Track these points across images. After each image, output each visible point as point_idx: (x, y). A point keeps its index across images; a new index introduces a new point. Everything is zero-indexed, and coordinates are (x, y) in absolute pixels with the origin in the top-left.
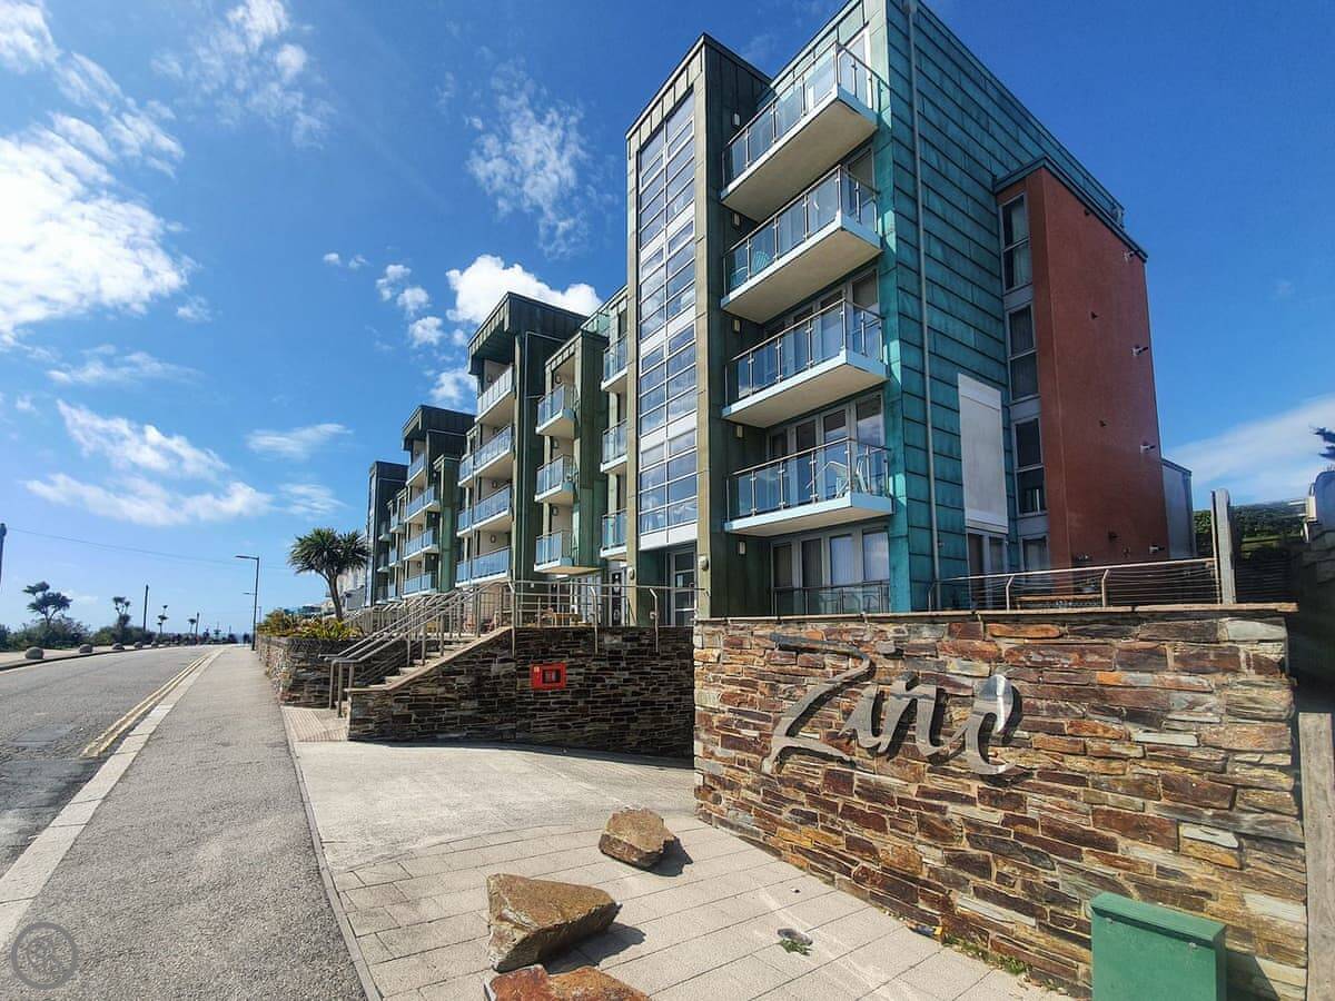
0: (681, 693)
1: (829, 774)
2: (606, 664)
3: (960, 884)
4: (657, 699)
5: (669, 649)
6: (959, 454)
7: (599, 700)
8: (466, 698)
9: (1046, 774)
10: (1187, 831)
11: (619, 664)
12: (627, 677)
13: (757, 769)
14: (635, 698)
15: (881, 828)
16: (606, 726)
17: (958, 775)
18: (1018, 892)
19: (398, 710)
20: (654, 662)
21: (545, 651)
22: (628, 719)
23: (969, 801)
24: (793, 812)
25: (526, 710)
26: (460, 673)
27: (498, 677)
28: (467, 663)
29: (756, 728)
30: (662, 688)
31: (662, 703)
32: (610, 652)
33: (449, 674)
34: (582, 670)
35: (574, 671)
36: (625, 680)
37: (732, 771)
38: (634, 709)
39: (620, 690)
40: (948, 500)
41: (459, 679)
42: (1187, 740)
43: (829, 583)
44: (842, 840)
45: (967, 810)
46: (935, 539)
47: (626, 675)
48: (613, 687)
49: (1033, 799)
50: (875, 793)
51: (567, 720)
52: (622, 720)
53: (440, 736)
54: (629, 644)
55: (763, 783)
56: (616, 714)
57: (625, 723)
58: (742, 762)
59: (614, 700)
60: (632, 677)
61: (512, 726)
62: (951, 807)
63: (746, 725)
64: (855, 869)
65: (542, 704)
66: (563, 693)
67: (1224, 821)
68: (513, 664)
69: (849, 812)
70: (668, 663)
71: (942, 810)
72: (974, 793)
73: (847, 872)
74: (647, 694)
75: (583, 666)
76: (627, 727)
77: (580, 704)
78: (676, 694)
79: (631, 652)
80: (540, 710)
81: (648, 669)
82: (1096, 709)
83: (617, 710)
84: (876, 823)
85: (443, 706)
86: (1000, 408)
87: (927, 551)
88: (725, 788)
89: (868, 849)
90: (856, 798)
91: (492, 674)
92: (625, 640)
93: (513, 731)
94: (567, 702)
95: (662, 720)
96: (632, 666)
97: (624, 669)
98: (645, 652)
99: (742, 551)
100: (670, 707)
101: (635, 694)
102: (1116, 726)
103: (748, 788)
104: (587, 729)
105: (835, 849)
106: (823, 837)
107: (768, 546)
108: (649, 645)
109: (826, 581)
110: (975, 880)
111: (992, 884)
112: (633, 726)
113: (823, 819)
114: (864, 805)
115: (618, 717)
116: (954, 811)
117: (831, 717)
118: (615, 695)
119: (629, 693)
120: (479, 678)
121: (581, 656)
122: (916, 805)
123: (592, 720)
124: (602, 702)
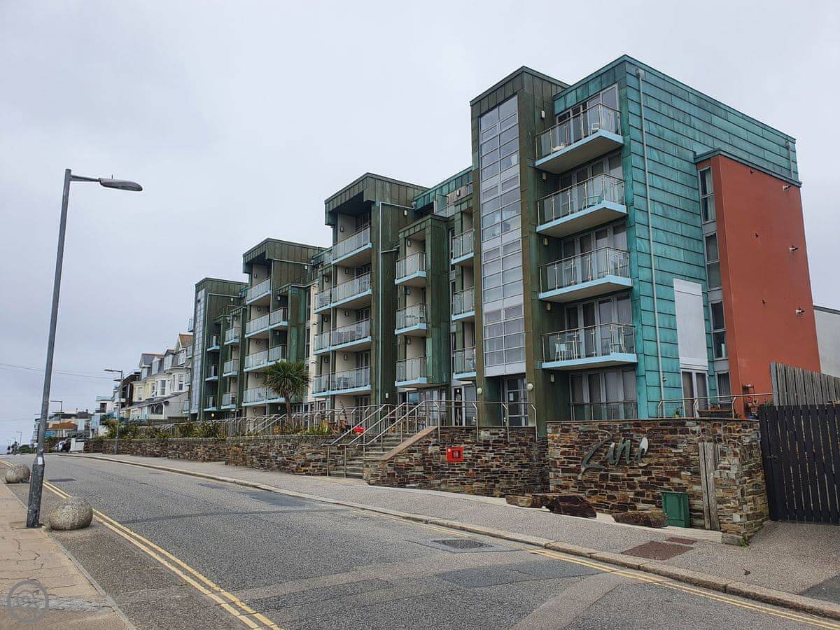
0: (522, 467)
1: (601, 475)
2: (482, 448)
3: (638, 501)
4: (509, 470)
5: (514, 440)
6: (675, 325)
7: (480, 469)
8: (418, 465)
9: (656, 464)
10: (683, 473)
11: (488, 448)
12: (493, 456)
13: (575, 478)
14: (497, 469)
15: (617, 490)
16: (483, 485)
17: (636, 468)
18: (650, 499)
19: (390, 470)
20: (506, 448)
21: (453, 440)
22: (495, 481)
23: (640, 475)
24: (590, 492)
25: (445, 473)
26: (415, 451)
27: (431, 454)
28: (418, 446)
29: (575, 463)
30: (511, 463)
31: (512, 473)
32: (484, 441)
33: (410, 452)
34: (471, 451)
35: (466, 452)
36: (492, 458)
37: (566, 482)
38: (497, 476)
39: (489, 464)
40: (669, 353)
41: (415, 454)
42: (681, 451)
43: (605, 401)
44: (606, 497)
45: (639, 478)
46: (662, 377)
47: (492, 455)
48: (486, 462)
49: (654, 471)
50: (615, 479)
51: (465, 480)
52: (491, 482)
53: (407, 485)
54: (493, 436)
55: (578, 483)
56: (488, 478)
57: (493, 483)
58: (570, 477)
59: (487, 470)
60: (495, 456)
61: (439, 482)
62: (635, 478)
63: (571, 463)
64: (610, 506)
65: (452, 470)
66: (462, 464)
67: (688, 470)
68: (438, 447)
69: (608, 487)
70: (514, 448)
71: (633, 480)
72: (641, 473)
73: (607, 507)
74: (504, 467)
75: (470, 449)
76: (494, 486)
77: (471, 471)
78: (519, 467)
79: (494, 441)
80: (451, 473)
81: (503, 452)
82: (665, 445)
83: (488, 476)
84: (615, 488)
85: (409, 469)
86: (701, 294)
87: (657, 384)
88: (563, 489)
89: (614, 498)
90: (609, 482)
91: (429, 453)
92: (491, 434)
93: (439, 485)
94: (464, 470)
95: (512, 483)
96: (495, 450)
97: (491, 452)
98: (501, 442)
99: (553, 380)
100: (516, 475)
101: (497, 466)
102: (669, 449)
103: (573, 487)
104: (474, 486)
105: (604, 501)
106: (600, 498)
107: (568, 377)
108: (504, 437)
109: (603, 400)
110: (641, 498)
111: (645, 498)
112: (497, 485)
113: (600, 491)
114: (612, 484)
115: (489, 480)
116: (636, 479)
117: (601, 455)
118: (487, 467)
119: (495, 466)
120: (423, 455)
121: (470, 443)
122: (625, 480)
123: (477, 481)
124: (481, 471)
